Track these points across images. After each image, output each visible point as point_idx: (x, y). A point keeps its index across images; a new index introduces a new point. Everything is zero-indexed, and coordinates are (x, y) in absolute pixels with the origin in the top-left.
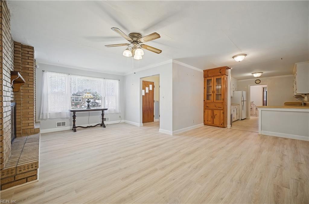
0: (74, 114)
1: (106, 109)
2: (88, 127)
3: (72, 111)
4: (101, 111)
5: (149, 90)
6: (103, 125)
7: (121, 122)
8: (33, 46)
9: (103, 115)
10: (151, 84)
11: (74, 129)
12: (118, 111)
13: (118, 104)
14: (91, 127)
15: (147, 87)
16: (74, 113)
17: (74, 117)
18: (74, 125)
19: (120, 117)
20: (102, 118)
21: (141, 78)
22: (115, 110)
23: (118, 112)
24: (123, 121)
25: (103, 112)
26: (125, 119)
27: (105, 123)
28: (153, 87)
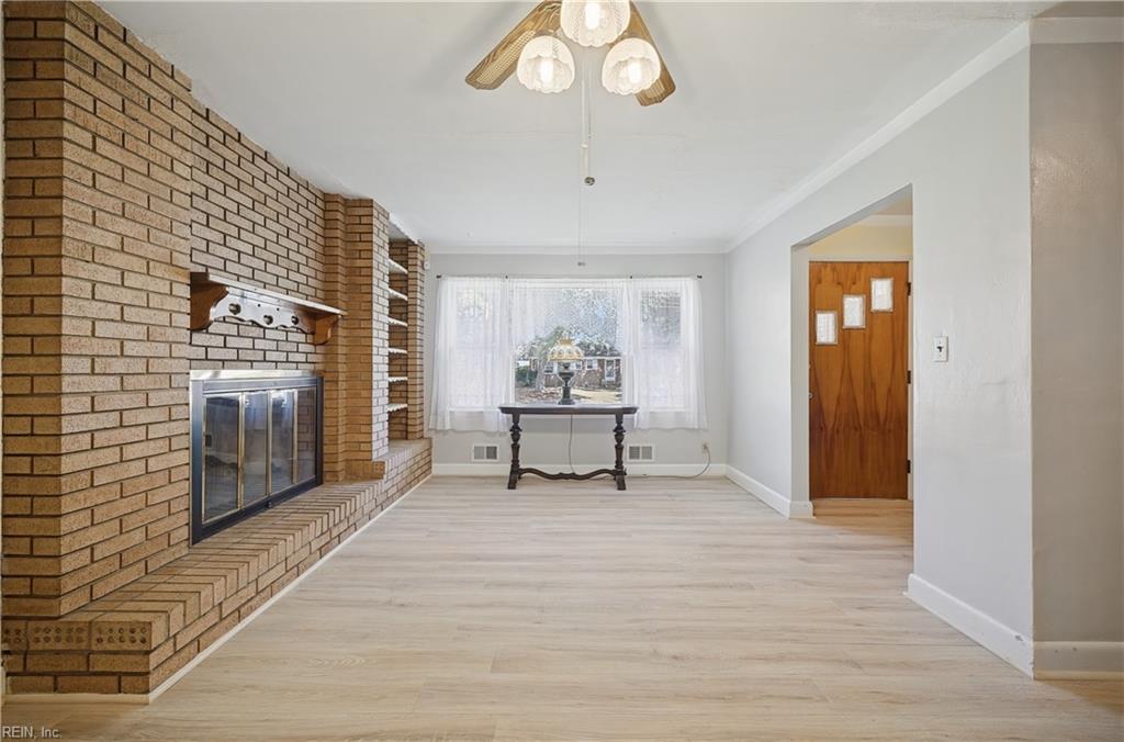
0: (516, 421)
1: (631, 410)
2: (561, 476)
3: (505, 410)
4: (614, 416)
5: (870, 314)
6: (619, 476)
7: (708, 473)
8: (369, 196)
9: (619, 433)
10: (883, 276)
11: (516, 476)
12: (692, 420)
13: (692, 390)
14: (573, 476)
15: (856, 294)
16: (514, 417)
17: (515, 431)
18: (515, 462)
19: (705, 447)
20: (616, 447)
21: (796, 247)
22: (677, 413)
23: (691, 426)
24: (719, 468)
25: (619, 421)
26: (729, 460)
27: (631, 467)
28: (903, 290)
